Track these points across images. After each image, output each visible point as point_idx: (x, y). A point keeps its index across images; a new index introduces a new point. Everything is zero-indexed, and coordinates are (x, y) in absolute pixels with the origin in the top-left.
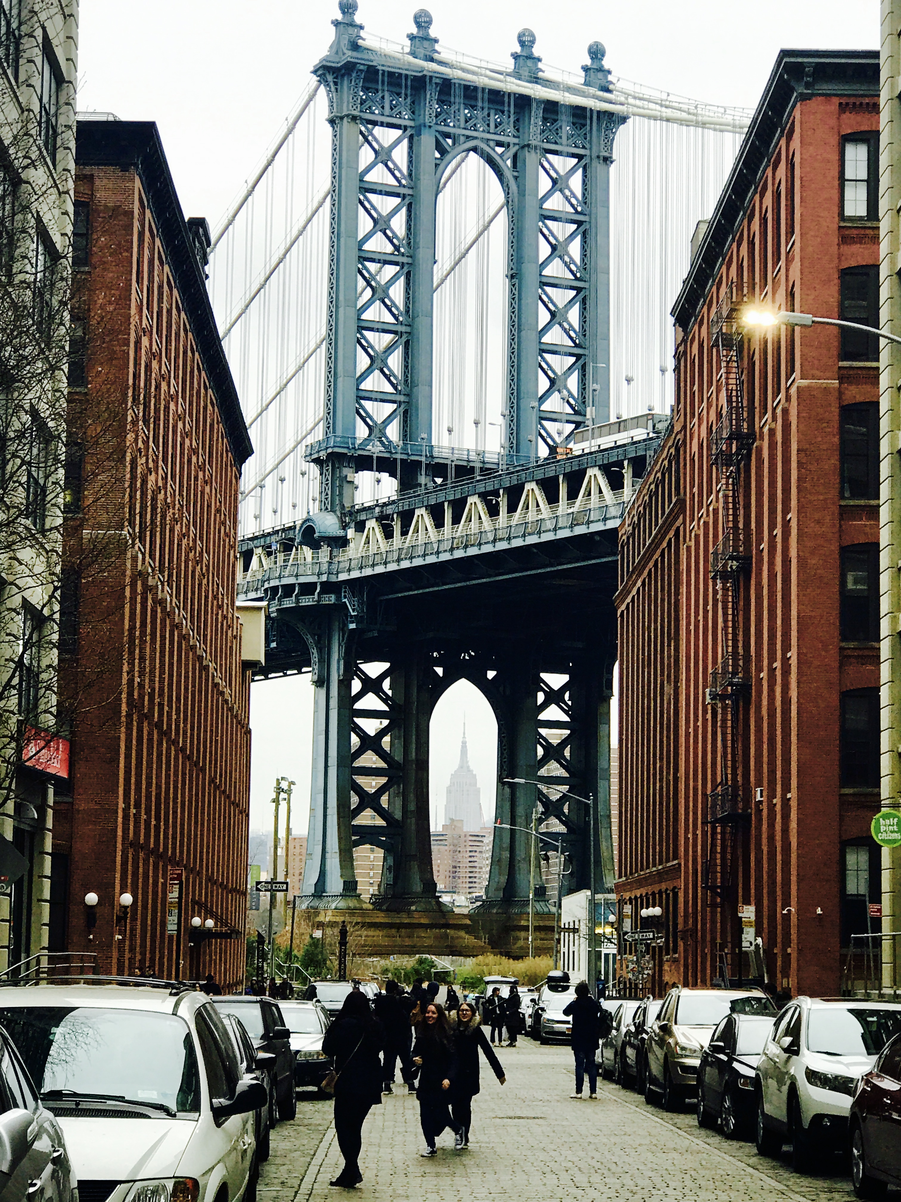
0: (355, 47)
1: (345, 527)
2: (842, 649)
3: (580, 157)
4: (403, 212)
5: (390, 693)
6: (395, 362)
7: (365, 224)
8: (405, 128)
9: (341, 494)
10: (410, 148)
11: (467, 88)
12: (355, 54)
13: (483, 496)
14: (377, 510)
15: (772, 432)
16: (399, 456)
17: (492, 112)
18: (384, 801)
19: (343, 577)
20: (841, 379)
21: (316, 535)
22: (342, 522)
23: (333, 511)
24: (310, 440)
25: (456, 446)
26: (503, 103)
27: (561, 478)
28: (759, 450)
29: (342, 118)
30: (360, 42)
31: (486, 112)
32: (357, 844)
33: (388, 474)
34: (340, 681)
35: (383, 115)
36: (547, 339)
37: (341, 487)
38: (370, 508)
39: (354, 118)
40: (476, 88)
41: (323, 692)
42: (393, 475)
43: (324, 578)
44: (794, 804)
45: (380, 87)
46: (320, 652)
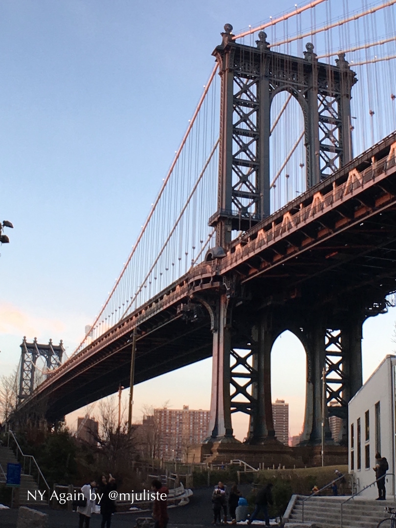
0: (231, 42)
1: (226, 252)
3: (337, 96)
4: (255, 113)
8: (255, 78)
9: (225, 238)
10: (258, 87)
11: (282, 61)
14: (240, 239)
17: (295, 74)
19: (223, 271)
21: (212, 257)
22: (225, 250)
23: (221, 246)
26: (299, 70)
29: (225, 72)
31: (291, 74)
32: (233, 411)
34: (225, 329)
35: (244, 71)
37: (225, 234)
39: (230, 71)
41: (217, 335)
43: (214, 274)
46: (215, 315)
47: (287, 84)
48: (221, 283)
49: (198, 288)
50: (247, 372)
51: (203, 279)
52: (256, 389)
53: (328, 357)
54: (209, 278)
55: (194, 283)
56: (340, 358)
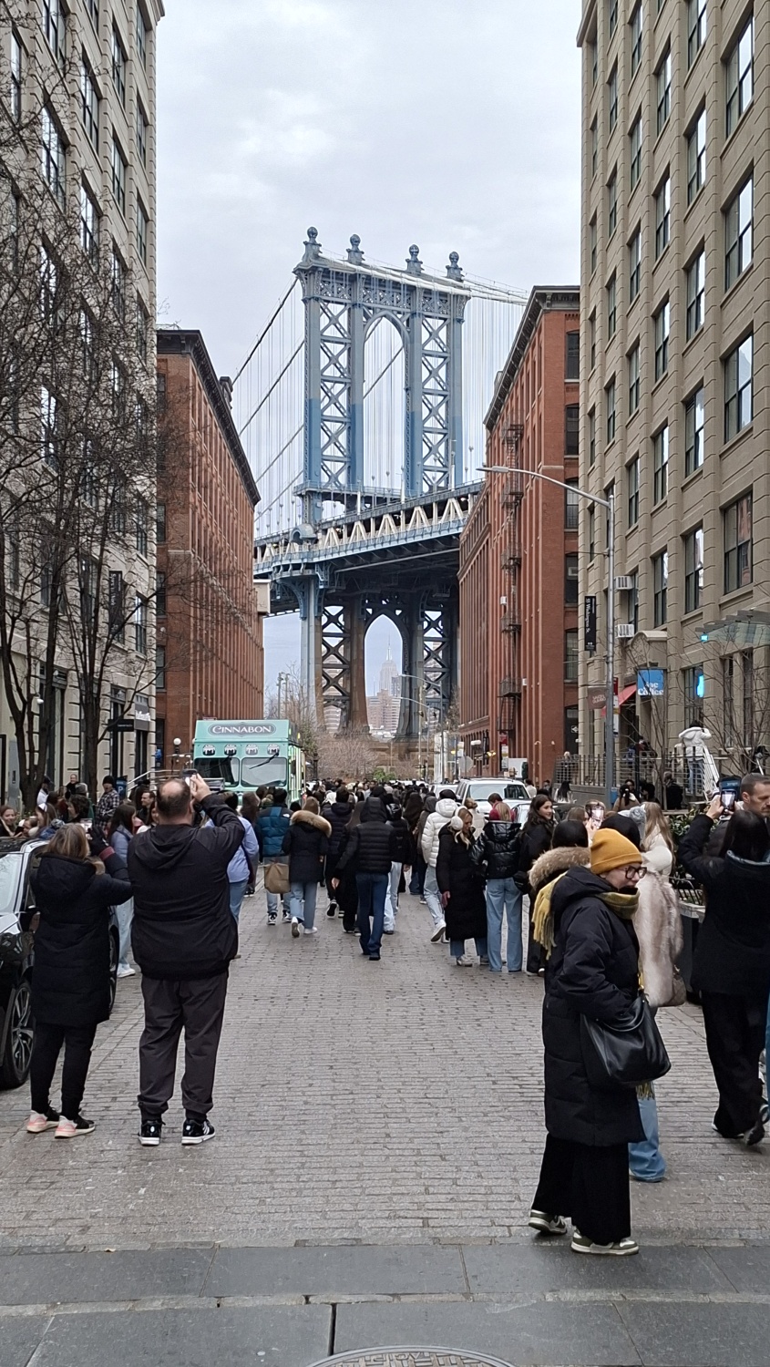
0: (317, 257)
1: (316, 532)
2: (565, 607)
3: (445, 320)
4: (346, 352)
5: (343, 623)
6: (343, 439)
7: (324, 360)
8: (346, 304)
9: (313, 514)
10: (349, 316)
11: (380, 280)
12: (317, 261)
13: (392, 514)
14: (334, 523)
15: (531, 491)
16: (345, 493)
17: (395, 294)
18: (341, 682)
19: (316, 560)
20: (565, 465)
21: (301, 537)
22: (314, 529)
23: (310, 523)
24: (297, 483)
25: (378, 486)
26: (400, 289)
27: (434, 505)
28: (525, 501)
29: (310, 299)
30: (320, 254)
31: (391, 294)
32: (325, 706)
33: (339, 503)
34: (316, 617)
35: (333, 296)
36: (428, 424)
37: (313, 510)
38: (331, 522)
39: (317, 299)
40: (385, 281)
41: (307, 623)
42: (343, 503)
43: (305, 561)
44: (540, 687)
45: (331, 280)
46: (304, 600)
47: (385, 309)
48: (314, 571)
49: (286, 574)
50: (339, 662)
51: (293, 565)
52: (349, 681)
53: (426, 643)
54: (300, 565)
55: (282, 569)
56: (440, 644)
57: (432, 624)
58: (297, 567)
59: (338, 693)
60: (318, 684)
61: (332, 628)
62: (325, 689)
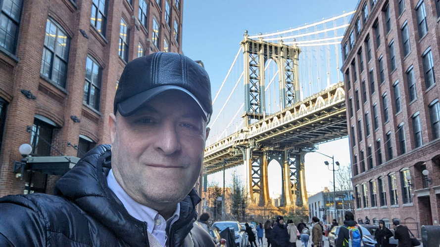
1: (249, 129)
3: (292, 59)
4: (258, 69)
6: (258, 97)
7: (251, 72)
8: (258, 54)
10: (259, 58)
11: (270, 46)
12: (248, 40)
14: (255, 124)
18: (259, 184)
19: (249, 137)
21: (243, 131)
23: (247, 126)
26: (277, 49)
27: (295, 109)
29: (245, 52)
31: (274, 51)
32: (254, 193)
34: (249, 160)
35: (253, 52)
37: (248, 121)
39: (248, 52)
40: (272, 46)
43: (245, 138)
45: (253, 46)
46: (245, 153)
47: (271, 56)
48: (248, 142)
49: (238, 144)
50: (259, 177)
51: (240, 140)
52: (262, 184)
55: (237, 142)
56: (295, 170)
57: (292, 163)
58: (242, 141)
59: (259, 188)
60: (251, 184)
61: (255, 164)
62: (253, 187)
